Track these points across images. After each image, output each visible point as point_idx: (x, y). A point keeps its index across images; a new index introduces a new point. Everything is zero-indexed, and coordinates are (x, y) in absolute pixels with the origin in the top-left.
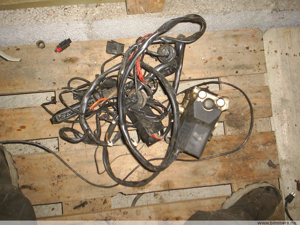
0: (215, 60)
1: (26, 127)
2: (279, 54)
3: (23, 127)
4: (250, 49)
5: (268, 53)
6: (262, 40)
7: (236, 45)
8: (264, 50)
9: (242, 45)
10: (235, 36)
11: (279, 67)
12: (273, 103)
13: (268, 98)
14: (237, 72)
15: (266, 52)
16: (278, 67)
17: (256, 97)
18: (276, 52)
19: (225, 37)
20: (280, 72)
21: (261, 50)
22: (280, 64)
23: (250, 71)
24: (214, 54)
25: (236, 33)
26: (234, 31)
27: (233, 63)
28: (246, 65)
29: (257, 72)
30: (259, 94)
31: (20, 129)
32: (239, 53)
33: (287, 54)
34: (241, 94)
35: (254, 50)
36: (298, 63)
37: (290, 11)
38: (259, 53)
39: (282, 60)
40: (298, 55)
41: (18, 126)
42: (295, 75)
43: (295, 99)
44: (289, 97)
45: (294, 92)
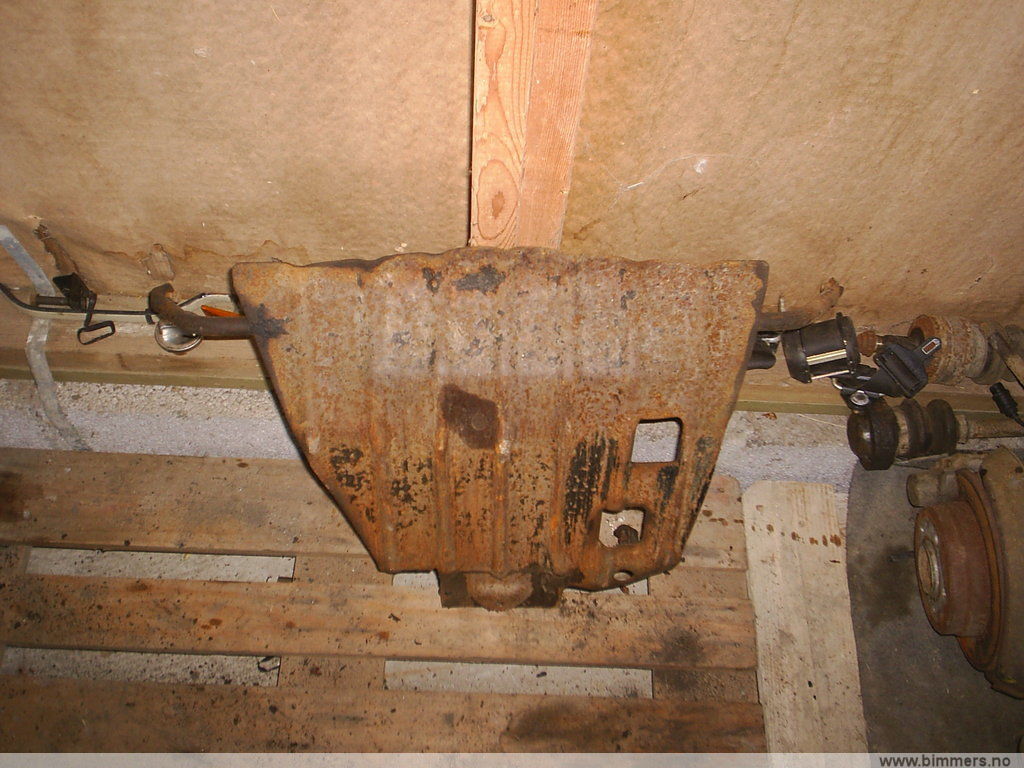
2: (776, 533)
3: (216, 622)
4: (714, 516)
5: (753, 528)
6: (740, 500)
8: (742, 522)
11: (777, 562)
12: (761, 639)
13: (751, 624)
15: (748, 526)
16: (773, 560)
17: (723, 620)
18: (770, 528)
20: (778, 571)
21: (736, 521)
22: (778, 556)
23: (711, 562)
28: (704, 549)
29: (725, 565)
30: (729, 614)
31: (208, 624)
33: (794, 536)
34: (690, 608)
35: (721, 520)
36: (820, 559)
37: (787, 447)
38: (732, 526)
39: (785, 548)
40: (821, 542)
41: (205, 617)
42: (813, 583)
43: (811, 637)
44: (798, 629)
45: (810, 621)
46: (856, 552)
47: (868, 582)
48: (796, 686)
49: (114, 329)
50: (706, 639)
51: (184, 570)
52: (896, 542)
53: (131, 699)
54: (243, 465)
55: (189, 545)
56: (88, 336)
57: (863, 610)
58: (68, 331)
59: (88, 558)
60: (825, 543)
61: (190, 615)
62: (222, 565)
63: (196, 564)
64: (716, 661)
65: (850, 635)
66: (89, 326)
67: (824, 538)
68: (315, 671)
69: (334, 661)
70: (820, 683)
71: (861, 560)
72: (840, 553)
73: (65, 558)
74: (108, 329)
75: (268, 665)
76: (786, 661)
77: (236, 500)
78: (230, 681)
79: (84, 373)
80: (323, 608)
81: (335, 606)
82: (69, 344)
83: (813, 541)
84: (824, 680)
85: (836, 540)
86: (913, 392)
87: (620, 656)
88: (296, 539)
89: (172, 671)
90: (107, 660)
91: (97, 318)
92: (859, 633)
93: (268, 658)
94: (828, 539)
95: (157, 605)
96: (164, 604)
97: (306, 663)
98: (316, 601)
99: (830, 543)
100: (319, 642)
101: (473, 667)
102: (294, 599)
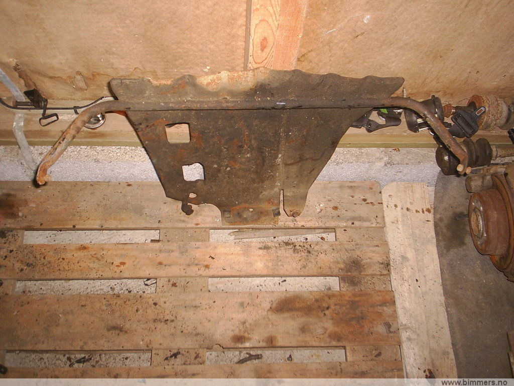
0: (330, 209)
1: (127, 264)
2: (399, 209)
3: (123, 264)
4: (368, 201)
5: (387, 207)
6: (380, 193)
7: (353, 197)
8: (382, 203)
9: (359, 196)
10: (351, 187)
11: (399, 223)
12: (392, 260)
13: (387, 253)
14: (353, 223)
15: (385, 205)
16: (398, 222)
17: (373, 252)
18: (396, 206)
19: (341, 187)
20: (400, 227)
21: (379, 203)
22: (400, 219)
23: (367, 224)
24: (329, 203)
25: (352, 184)
26: (350, 182)
27: (349, 214)
28: (363, 218)
29: (374, 225)
30: (376, 249)
31: (119, 265)
32: (355, 204)
33: (408, 209)
34: (357, 247)
35: (371, 203)
36: (420, 220)
37: (405, 166)
38: (377, 206)
39: (403, 215)
40: (421, 212)
41: (117, 261)
42: (417, 232)
43: (417, 258)
44: (410, 255)
45: (416, 250)
46: (438, 216)
47: (445, 230)
48: (410, 282)
49: (58, 118)
50: (365, 261)
51: (103, 238)
52: (458, 210)
53: (83, 303)
54: (129, 185)
55: (105, 226)
56: (45, 122)
57: (442, 244)
58: (34, 119)
59: (53, 234)
60: (423, 212)
61: (109, 261)
62: (121, 235)
63: (108, 235)
64: (370, 272)
65: (436, 256)
66: (45, 117)
67: (423, 209)
68: (174, 285)
69: (183, 279)
70: (422, 280)
71: (441, 220)
72: (430, 217)
73: (41, 235)
74: (55, 118)
75: (149, 282)
76: (405, 270)
77: (128, 203)
78: (131, 291)
79: (44, 141)
80: (176, 254)
81: (182, 253)
82: (36, 127)
83: (417, 211)
84: (423, 278)
85: (428, 211)
86: (471, 136)
87: (324, 272)
88: (159, 221)
89: (101, 287)
90: (68, 284)
91: (49, 112)
92: (441, 255)
93: (148, 279)
94: (425, 210)
95: (93, 256)
96: (95, 256)
97: (169, 281)
98: (172, 251)
99: (426, 212)
100: (175, 271)
101: (250, 279)
102: (161, 250)
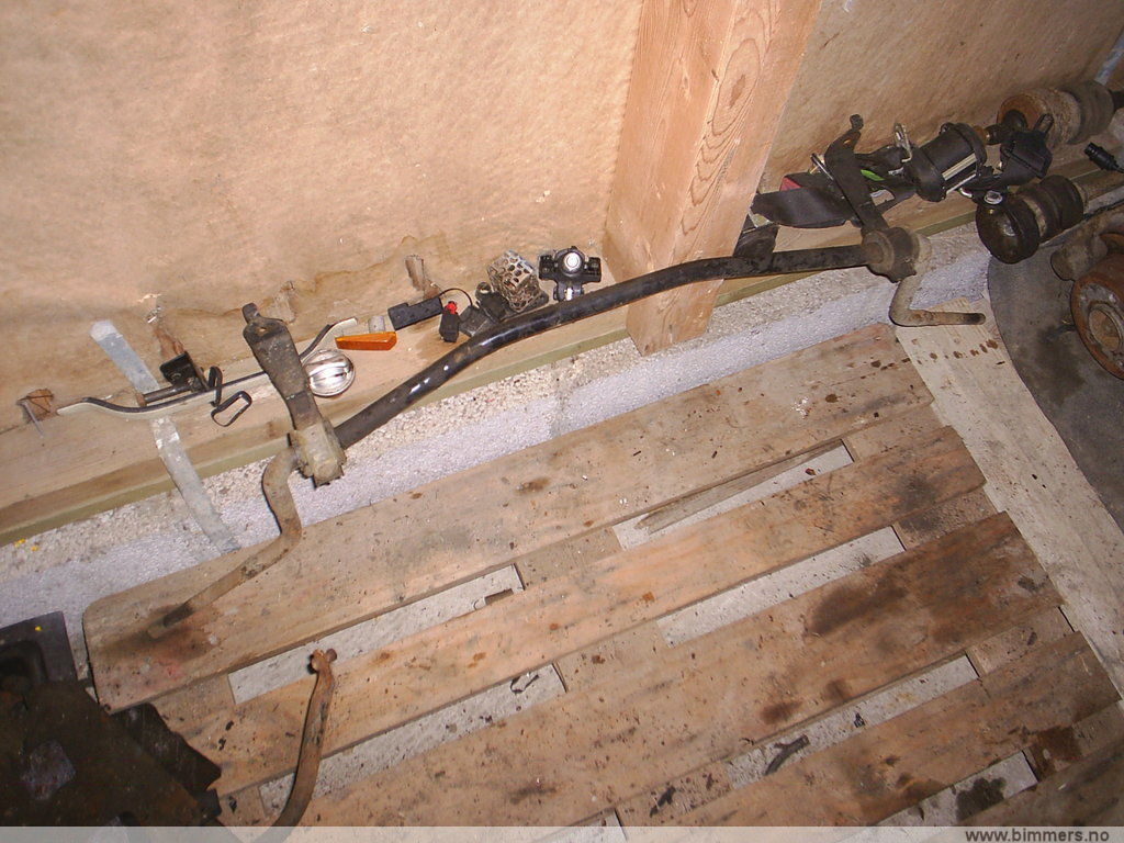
0: (823, 404)
1: (487, 655)
2: (941, 358)
3: (481, 656)
4: (883, 365)
5: (919, 362)
6: (897, 341)
7: (851, 365)
8: (909, 359)
9: (862, 361)
10: (842, 348)
11: (954, 383)
12: (976, 457)
13: (961, 447)
14: (876, 415)
15: (915, 363)
16: (950, 383)
17: (938, 453)
18: (933, 356)
19: (823, 355)
20: (959, 391)
21: (904, 361)
22: (953, 378)
23: (901, 407)
24: (816, 393)
25: (841, 343)
26: (836, 339)
27: (860, 401)
28: (889, 398)
29: (915, 405)
30: (939, 445)
31: (473, 662)
32: (863, 378)
33: (957, 355)
34: (905, 454)
35: (891, 365)
36: (987, 366)
37: (931, 272)
38: (902, 368)
39: (954, 369)
40: (980, 350)
41: (466, 656)
42: (993, 389)
43: (1015, 437)
44: (1001, 434)
45: (1007, 423)
46: (1016, 347)
47: (1039, 370)
48: (1024, 483)
49: (248, 398)
50: (931, 476)
52: (1043, 326)
54: (418, 496)
55: (408, 595)
56: (224, 416)
57: (1044, 395)
58: (197, 419)
59: (270, 666)
60: (985, 350)
61: (449, 661)
63: (391, 622)
64: (949, 491)
65: (1044, 421)
66: (219, 406)
67: (981, 346)
68: (597, 660)
69: (608, 643)
70: (1041, 473)
71: (1023, 352)
72: (1000, 354)
73: (246, 677)
74: (242, 402)
76: (1005, 466)
77: (430, 533)
78: (490, 717)
80: (575, 597)
81: (586, 590)
82: (208, 431)
83: (973, 353)
84: (1044, 468)
85: (992, 344)
87: (869, 523)
88: (512, 545)
89: (426, 734)
90: (352, 756)
91: (227, 392)
92: (1051, 416)
94: (985, 345)
95: (411, 667)
96: (418, 662)
97: (584, 657)
98: (566, 595)
99: (989, 349)
100: (589, 631)
102: (543, 601)
